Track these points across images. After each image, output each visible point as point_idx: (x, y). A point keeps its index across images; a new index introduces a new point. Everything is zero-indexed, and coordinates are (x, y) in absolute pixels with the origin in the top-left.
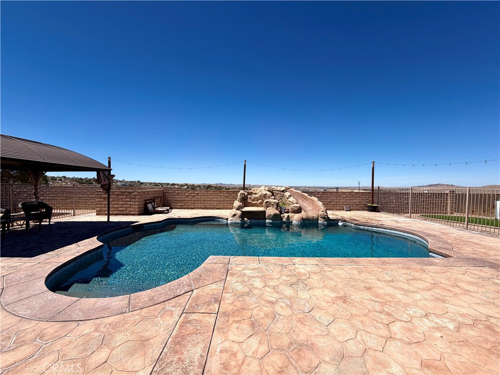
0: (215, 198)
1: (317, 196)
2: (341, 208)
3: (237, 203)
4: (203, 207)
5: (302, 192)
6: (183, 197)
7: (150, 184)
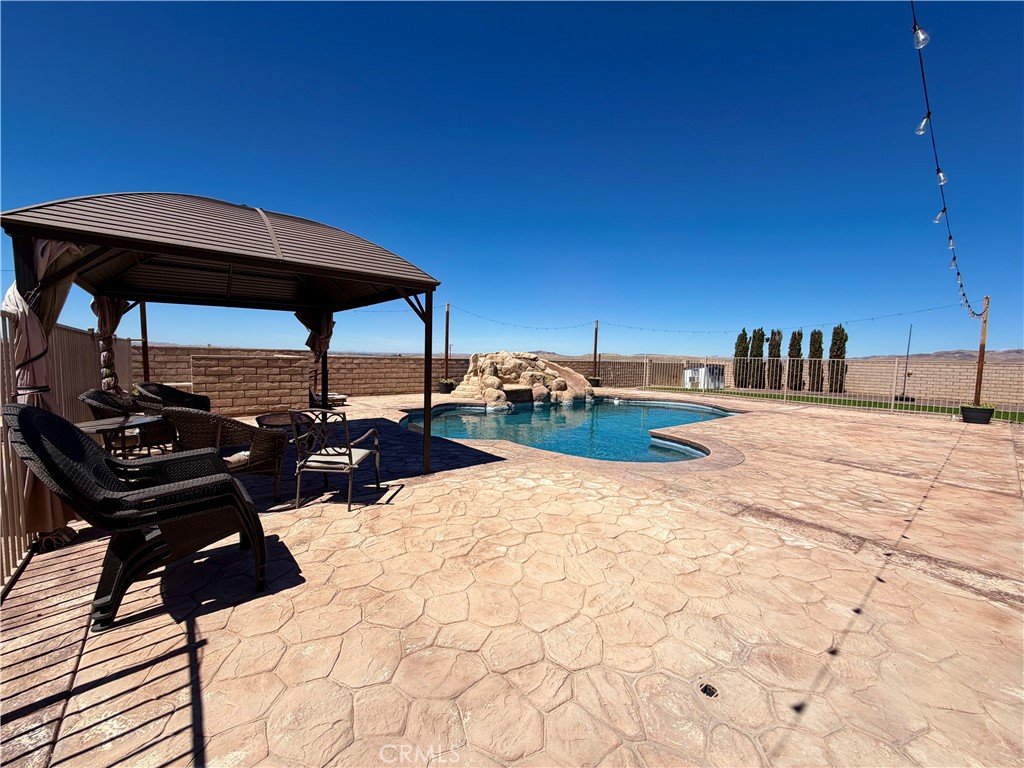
0: (394, 372)
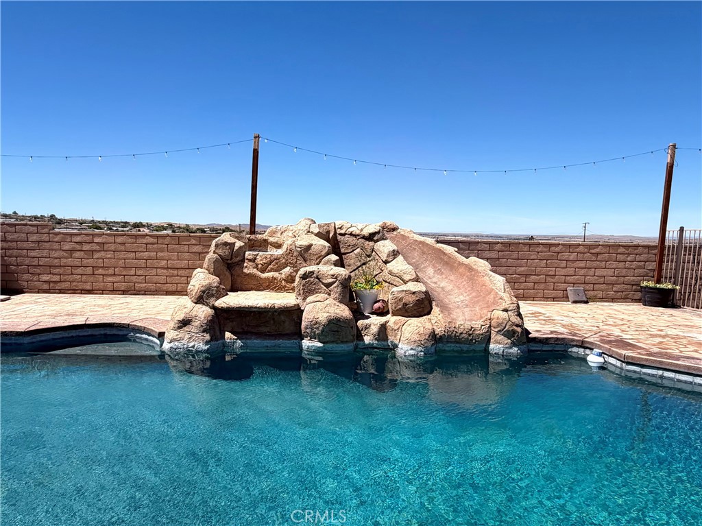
1: (487, 254)
2: (560, 293)
3: (201, 278)
4: (123, 286)
5: (438, 242)
6: (57, 254)
7: (81, 224)
